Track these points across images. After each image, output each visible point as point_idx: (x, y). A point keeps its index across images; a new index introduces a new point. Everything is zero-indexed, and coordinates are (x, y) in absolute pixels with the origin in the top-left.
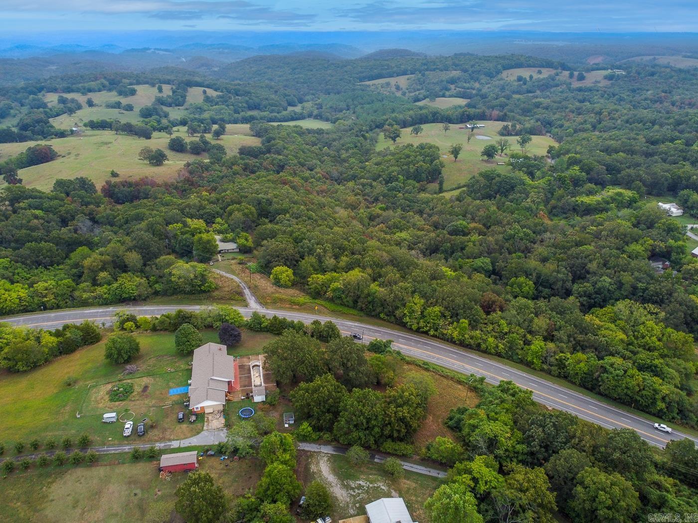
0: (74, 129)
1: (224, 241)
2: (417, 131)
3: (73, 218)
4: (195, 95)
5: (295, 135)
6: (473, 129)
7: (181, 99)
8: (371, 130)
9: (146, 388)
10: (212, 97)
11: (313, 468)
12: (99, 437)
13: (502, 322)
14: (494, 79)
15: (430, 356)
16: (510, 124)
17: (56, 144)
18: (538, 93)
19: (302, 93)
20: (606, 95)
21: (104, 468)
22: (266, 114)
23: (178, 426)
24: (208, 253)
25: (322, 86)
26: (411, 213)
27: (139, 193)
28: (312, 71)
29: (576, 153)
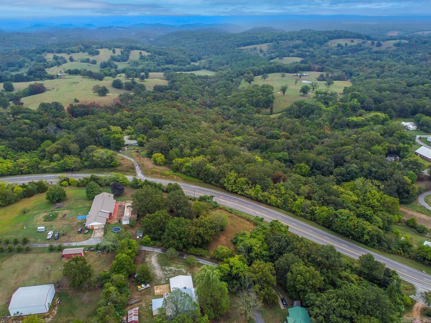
0: (59, 74)
1: (131, 139)
2: (264, 78)
3: (47, 124)
4: (135, 55)
5: (190, 79)
6: (300, 76)
7: (126, 57)
8: (237, 77)
9: (65, 215)
10: (145, 56)
11: (147, 259)
12: (34, 239)
13: (282, 187)
14: (323, 46)
15: (236, 206)
16: (325, 73)
17: (46, 83)
18: (350, 54)
19: (201, 54)
20: (391, 56)
21: (33, 254)
22: (176, 66)
23: (78, 235)
24: (119, 146)
25: (214, 49)
26: (248, 126)
27: (89, 111)
28: (209, 40)
29: (359, 91)
